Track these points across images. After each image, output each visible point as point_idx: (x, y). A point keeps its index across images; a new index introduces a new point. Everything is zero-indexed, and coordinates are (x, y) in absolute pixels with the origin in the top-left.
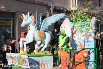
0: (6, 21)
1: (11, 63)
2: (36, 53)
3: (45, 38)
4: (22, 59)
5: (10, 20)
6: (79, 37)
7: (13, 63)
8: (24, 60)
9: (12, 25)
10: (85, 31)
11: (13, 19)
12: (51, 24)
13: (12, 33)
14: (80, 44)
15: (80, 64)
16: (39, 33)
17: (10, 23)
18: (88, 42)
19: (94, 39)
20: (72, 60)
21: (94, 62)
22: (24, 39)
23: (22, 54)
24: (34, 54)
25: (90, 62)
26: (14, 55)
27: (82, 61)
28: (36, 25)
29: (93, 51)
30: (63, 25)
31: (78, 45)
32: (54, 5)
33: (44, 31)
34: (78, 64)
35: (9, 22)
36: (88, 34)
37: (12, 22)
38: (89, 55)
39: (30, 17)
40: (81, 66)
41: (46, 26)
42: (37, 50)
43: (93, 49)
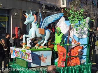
0: (2, 17)
1: (15, 56)
2: (37, 48)
3: (45, 35)
4: (26, 53)
5: (6, 16)
6: (73, 34)
7: (16, 56)
8: (27, 54)
9: (7, 20)
10: (80, 29)
11: (8, 15)
12: (51, 23)
13: (7, 28)
14: (75, 40)
15: (75, 58)
16: (40, 30)
17: (6, 19)
18: (81, 39)
19: (87, 36)
20: (68, 55)
21: (87, 56)
22: (27, 36)
23: (24, 49)
24: (35, 48)
25: (83, 56)
26: (17, 49)
27: (77, 55)
28: (38, 23)
29: (86, 47)
30: (59, 23)
31: (72, 41)
32: (45, 2)
33: (44, 29)
34: (74, 58)
35: (4, 18)
36: (83, 31)
37: (7, 18)
38: (82, 50)
39: (33, 16)
40: (75, 60)
41: (46, 25)
42: (37, 46)
43: (86, 45)
